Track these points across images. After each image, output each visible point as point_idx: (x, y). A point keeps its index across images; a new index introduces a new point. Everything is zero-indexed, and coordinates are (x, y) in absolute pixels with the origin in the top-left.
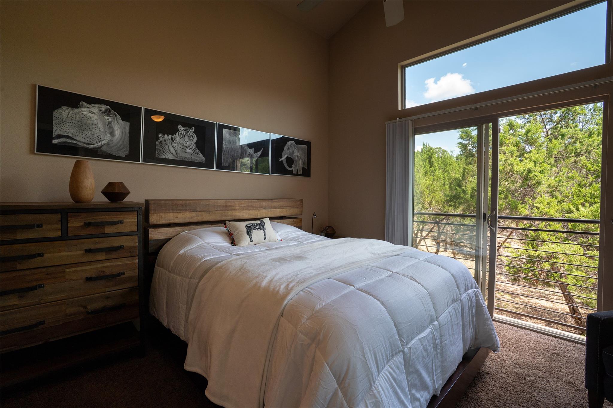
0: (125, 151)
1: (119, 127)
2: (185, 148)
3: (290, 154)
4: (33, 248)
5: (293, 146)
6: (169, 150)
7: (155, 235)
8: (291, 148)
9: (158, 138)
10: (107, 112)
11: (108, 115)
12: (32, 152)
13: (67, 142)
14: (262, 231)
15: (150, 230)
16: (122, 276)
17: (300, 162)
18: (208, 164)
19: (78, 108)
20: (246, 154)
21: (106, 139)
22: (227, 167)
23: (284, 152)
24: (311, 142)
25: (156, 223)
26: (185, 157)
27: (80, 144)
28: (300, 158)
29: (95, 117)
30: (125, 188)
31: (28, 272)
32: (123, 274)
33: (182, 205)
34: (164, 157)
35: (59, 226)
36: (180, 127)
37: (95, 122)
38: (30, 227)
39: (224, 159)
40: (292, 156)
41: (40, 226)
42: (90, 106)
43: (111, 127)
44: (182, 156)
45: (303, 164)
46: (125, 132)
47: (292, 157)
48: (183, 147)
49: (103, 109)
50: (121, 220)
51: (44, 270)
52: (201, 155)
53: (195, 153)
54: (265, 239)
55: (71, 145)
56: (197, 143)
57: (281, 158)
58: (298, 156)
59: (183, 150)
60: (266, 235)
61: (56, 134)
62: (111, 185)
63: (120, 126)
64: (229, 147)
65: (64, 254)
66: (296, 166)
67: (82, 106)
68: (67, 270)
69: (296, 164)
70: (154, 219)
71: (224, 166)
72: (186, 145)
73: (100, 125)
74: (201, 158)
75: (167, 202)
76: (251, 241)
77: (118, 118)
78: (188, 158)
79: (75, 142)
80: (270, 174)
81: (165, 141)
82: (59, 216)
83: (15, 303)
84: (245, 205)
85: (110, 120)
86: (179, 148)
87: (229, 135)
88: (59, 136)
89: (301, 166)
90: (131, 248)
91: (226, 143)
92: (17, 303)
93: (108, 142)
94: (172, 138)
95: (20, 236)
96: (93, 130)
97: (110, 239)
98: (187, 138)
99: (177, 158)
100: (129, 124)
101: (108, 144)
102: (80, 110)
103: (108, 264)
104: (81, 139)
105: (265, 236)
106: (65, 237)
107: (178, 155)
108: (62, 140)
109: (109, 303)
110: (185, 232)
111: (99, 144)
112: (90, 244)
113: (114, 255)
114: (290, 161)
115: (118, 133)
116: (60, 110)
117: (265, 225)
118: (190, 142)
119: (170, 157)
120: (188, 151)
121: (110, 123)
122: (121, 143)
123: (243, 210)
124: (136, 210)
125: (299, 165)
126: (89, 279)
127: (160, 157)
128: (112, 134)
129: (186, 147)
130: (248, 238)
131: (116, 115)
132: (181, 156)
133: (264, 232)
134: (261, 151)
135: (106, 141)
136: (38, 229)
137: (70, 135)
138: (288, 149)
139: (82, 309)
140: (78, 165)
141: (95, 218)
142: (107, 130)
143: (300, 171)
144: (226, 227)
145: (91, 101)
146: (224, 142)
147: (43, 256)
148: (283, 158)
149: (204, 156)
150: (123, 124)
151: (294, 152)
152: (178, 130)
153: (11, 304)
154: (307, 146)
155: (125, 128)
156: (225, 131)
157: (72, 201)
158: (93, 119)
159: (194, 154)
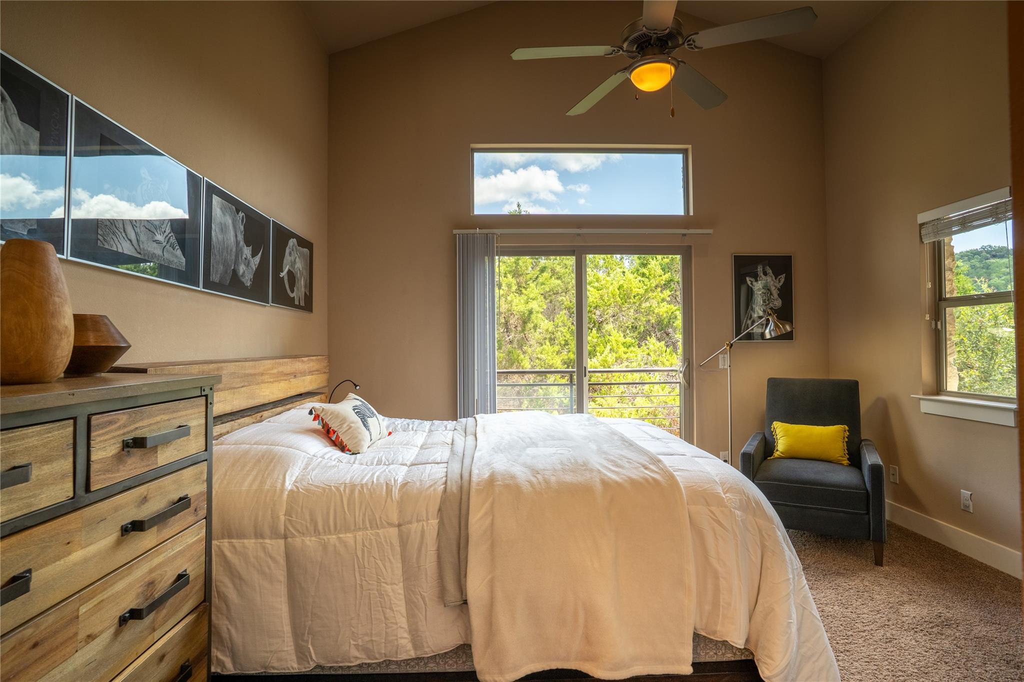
1: (13, 136)
2: (153, 229)
3: (291, 265)
5: (295, 248)
6: (124, 231)
8: (293, 253)
17: (302, 282)
18: (187, 276)
20: (241, 258)
22: (216, 283)
23: (285, 261)
24: (312, 244)
26: (154, 254)
28: (302, 274)
34: (115, 249)
35: (69, 464)
39: (213, 266)
40: (294, 269)
44: (149, 249)
45: (305, 285)
47: (293, 271)
48: (150, 227)
51: (29, 632)
52: (179, 252)
53: (169, 244)
57: (282, 272)
58: (299, 270)
59: (150, 234)
63: (15, 135)
64: (220, 237)
66: (298, 289)
68: (83, 609)
69: (297, 286)
71: (213, 282)
74: (178, 258)
77: (10, 110)
78: (159, 256)
80: (271, 304)
82: (69, 427)
86: (142, 227)
87: (220, 212)
89: (303, 291)
90: (198, 497)
91: (218, 229)
97: (166, 480)
99: (140, 253)
100: (37, 134)
106: (81, 497)
107: (141, 246)
113: (170, 527)
119: (126, 248)
120: (158, 237)
124: (205, 392)
125: (301, 289)
127: (106, 246)
129: (155, 227)
131: (4, 99)
132: (145, 248)
134: (260, 254)
138: (290, 254)
141: (141, 424)
143: (302, 299)
146: (213, 227)
148: (283, 274)
149: (184, 255)
150: (22, 131)
151: (296, 261)
154: (308, 251)
155: (27, 145)
156: (216, 201)
159: (168, 246)
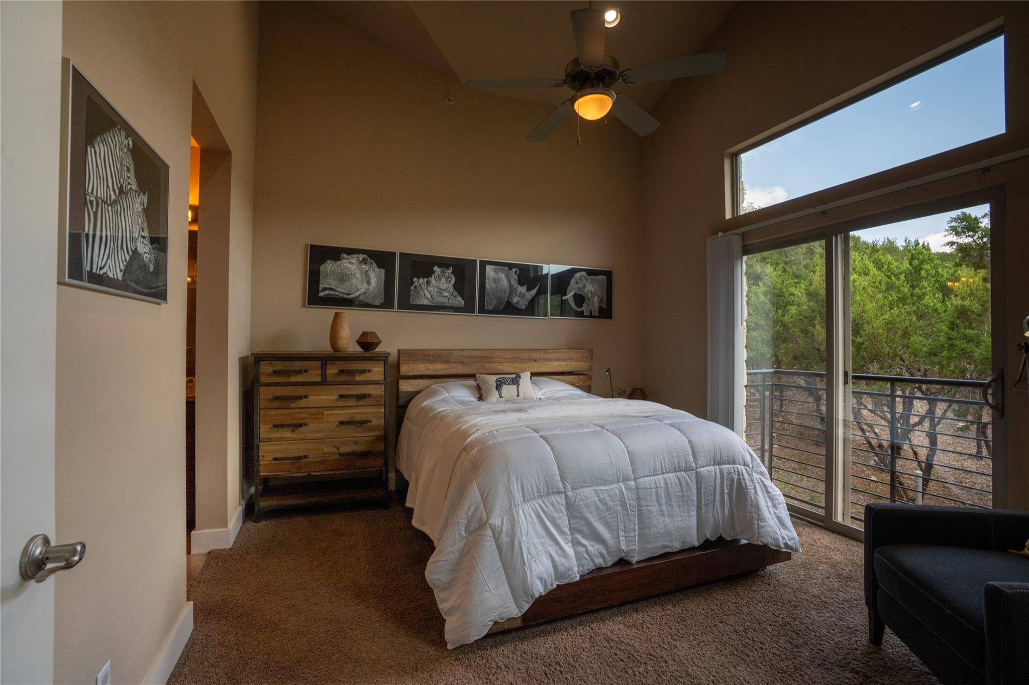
0: (380, 299)
2: (441, 291)
3: (579, 290)
4: (300, 391)
5: (583, 279)
6: (424, 295)
7: (406, 386)
8: (580, 282)
9: (412, 283)
10: (364, 261)
11: (365, 263)
12: (304, 306)
13: (332, 295)
14: (515, 386)
15: (400, 381)
16: (369, 424)
17: (596, 299)
18: (468, 308)
19: (340, 260)
20: (515, 293)
21: (363, 288)
23: (569, 288)
24: (612, 272)
25: (406, 374)
26: (442, 302)
27: (341, 295)
28: (596, 293)
29: (354, 267)
30: (377, 337)
31: (297, 411)
32: (370, 422)
33: (433, 355)
34: (419, 303)
35: (320, 372)
36: (436, 268)
37: (354, 272)
38: (299, 372)
39: (487, 302)
40: (583, 292)
41: (306, 371)
42: (350, 257)
43: (367, 276)
44: (439, 300)
45: (601, 301)
46: (381, 279)
47: (581, 293)
48: (439, 290)
49: (361, 259)
50: (369, 368)
51: (309, 410)
52: (460, 299)
54: (518, 396)
55: (334, 296)
56: (454, 285)
57: (566, 295)
58: (591, 292)
59: (440, 294)
60: (520, 391)
61: (322, 287)
62: (364, 334)
63: (376, 274)
64: (494, 286)
65: (324, 397)
66: (589, 305)
67: (343, 258)
68: (325, 413)
69: (588, 302)
70: (404, 369)
72: (443, 288)
73: (358, 275)
74: (460, 301)
75: (418, 352)
76: (500, 397)
77: (374, 266)
78: (446, 302)
79: (336, 293)
80: (551, 317)
81: (420, 285)
82: (320, 363)
83: (288, 436)
84: (509, 357)
85: (367, 269)
86: (434, 291)
87: (494, 273)
88: (325, 289)
89: (597, 305)
90: (379, 396)
91: (491, 282)
92: (290, 436)
93: (365, 291)
94: (427, 282)
95: (294, 379)
96: (352, 280)
97: (360, 386)
98: (443, 280)
99: (433, 303)
100: (384, 270)
101: (365, 293)
102: (341, 262)
103: (358, 411)
104: (341, 290)
105: (518, 392)
106: (324, 382)
107: (434, 300)
108: (327, 292)
109: (358, 448)
110: (435, 385)
111: (357, 294)
112: (344, 390)
113: (362, 403)
114: (580, 299)
115: (374, 282)
116: (325, 264)
117: (520, 380)
118: (447, 285)
119: (425, 302)
120: (445, 294)
121: (366, 271)
122: (376, 291)
123: (506, 362)
124: (383, 358)
125: (594, 303)
126: (342, 423)
127: (414, 303)
128: (369, 282)
129: (443, 290)
130: (497, 393)
131: (372, 263)
132: (437, 300)
133: (518, 387)
134: (536, 289)
135: (363, 290)
136: (305, 374)
137: (333, 287)
138: (577, 283)
139: (336, 450)
140: (337, 315)
141: (348, 366)
142: (364, 279)
143: (595, 311)
144: (475, 381)
145: (351, 252)
146: (487, 281)
147: (307, 398)
148: (569, 296)
150: (378, 272)
151: (586, 286)
152: (434, 272)
153: (286, 436)
154: (605, 277)
155: (380, 275)
156: (489, 268)
157: (332, 350)
158: (352, 269)
159: (452, 297)
